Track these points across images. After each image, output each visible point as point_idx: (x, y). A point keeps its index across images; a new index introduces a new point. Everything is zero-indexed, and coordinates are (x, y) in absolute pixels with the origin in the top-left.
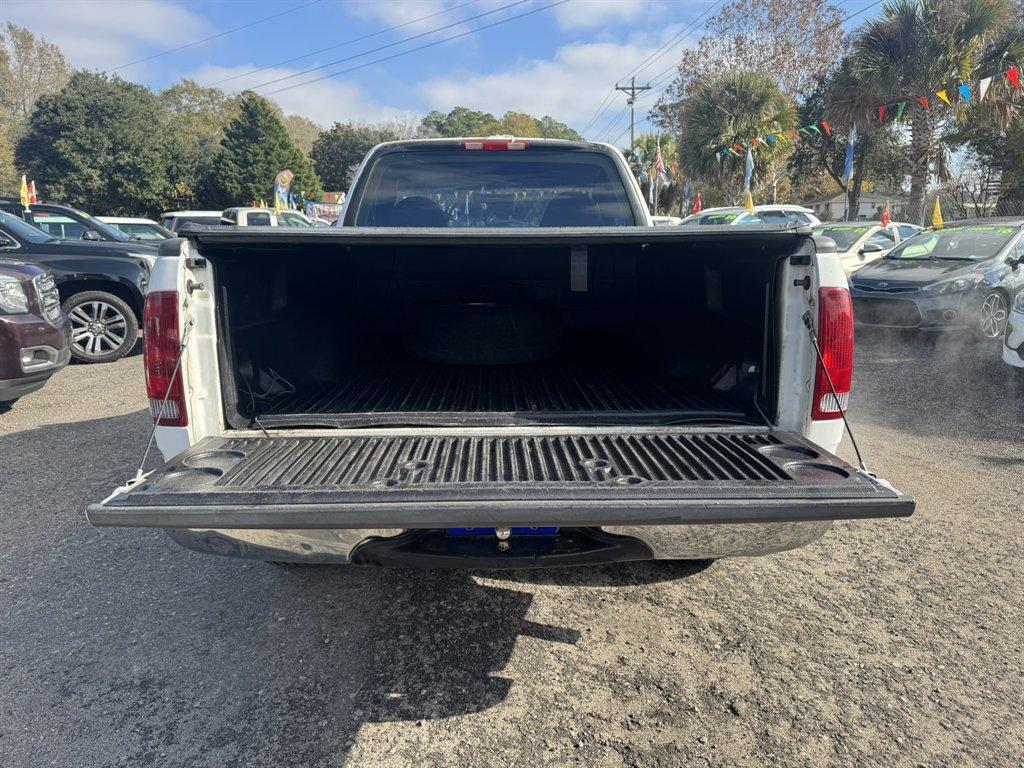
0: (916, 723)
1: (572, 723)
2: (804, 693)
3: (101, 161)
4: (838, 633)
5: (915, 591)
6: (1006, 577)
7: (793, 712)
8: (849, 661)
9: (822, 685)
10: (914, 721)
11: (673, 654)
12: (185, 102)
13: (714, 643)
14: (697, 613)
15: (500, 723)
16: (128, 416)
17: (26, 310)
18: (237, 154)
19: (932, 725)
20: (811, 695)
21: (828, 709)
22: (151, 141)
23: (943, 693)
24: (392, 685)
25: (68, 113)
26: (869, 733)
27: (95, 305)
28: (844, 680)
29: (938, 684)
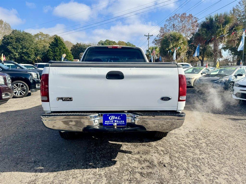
0: (203, 168)
1: (130, 168)
2: (180, 162)
3: (19, 51)
4: (189, 152)
5: (206, 144)
6: (227, 141)
7: (177, 166)
8: (190, 157)
9: (184, 161)
10: (203, 167)
11: (152, 156)
12: (40, 37)
13: (161, 154)
14: (158, 148)
15: (114, 168)
16: (27, 109)
17: (4, 84)
18: (52, 50)
19: (207, 168)
20: (181, 163)
21: (185, 165)
22: (31, 46)
23: (210, 162)
24: (90, 162)
25: (11, 40)
26: (193, 169)
27: (19, 84)
28: (189, 160)
29: (209, 161)
